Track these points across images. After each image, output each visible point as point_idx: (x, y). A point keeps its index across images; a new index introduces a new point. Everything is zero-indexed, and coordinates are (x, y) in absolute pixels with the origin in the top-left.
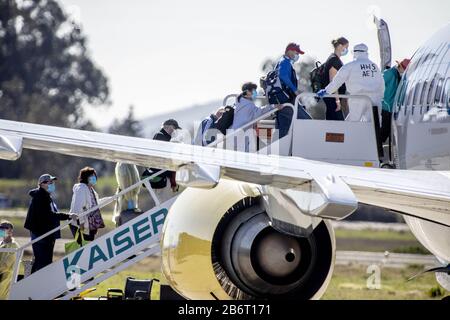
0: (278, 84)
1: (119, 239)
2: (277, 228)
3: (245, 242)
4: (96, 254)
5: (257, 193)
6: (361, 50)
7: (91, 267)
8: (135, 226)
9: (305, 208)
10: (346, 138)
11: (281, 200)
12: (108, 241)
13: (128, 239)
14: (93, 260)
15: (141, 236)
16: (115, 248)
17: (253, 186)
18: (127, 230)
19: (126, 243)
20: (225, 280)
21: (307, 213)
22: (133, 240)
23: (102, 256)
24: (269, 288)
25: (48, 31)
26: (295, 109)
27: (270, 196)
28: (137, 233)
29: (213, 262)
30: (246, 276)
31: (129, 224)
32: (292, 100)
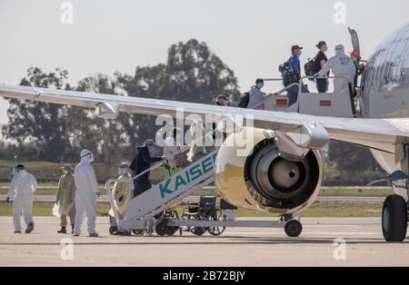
0: (291, 70)
1: (194, 171)
2: (284, 157)
3: (265, 167)
4: (180, 181)
5: (271, 136)
6: (339, 48)
7: (176, 189)
8: (203, 163)
9: (298, 143)
10: (332, 103)
11: (285, 139)
12: (187, 172)
13: (199, 171)
14: (177, 185)
15: (207, 168)
16: (191, 177)
17: (269, 131)
18: (198, 165)
19: (198, 174)
20: (255, 192)
21: (299, 146)
22: (202, 171)
23: (183, 182)
24: (280, 195)
25: (214, 76)
26: (300, 86)
27: (279, 138)
28: (204, 167)
29: (246, 181)
30: (266, 188)
31: (200, 162)
32: (297, 81)
